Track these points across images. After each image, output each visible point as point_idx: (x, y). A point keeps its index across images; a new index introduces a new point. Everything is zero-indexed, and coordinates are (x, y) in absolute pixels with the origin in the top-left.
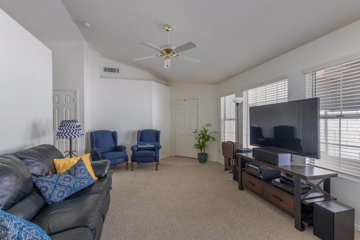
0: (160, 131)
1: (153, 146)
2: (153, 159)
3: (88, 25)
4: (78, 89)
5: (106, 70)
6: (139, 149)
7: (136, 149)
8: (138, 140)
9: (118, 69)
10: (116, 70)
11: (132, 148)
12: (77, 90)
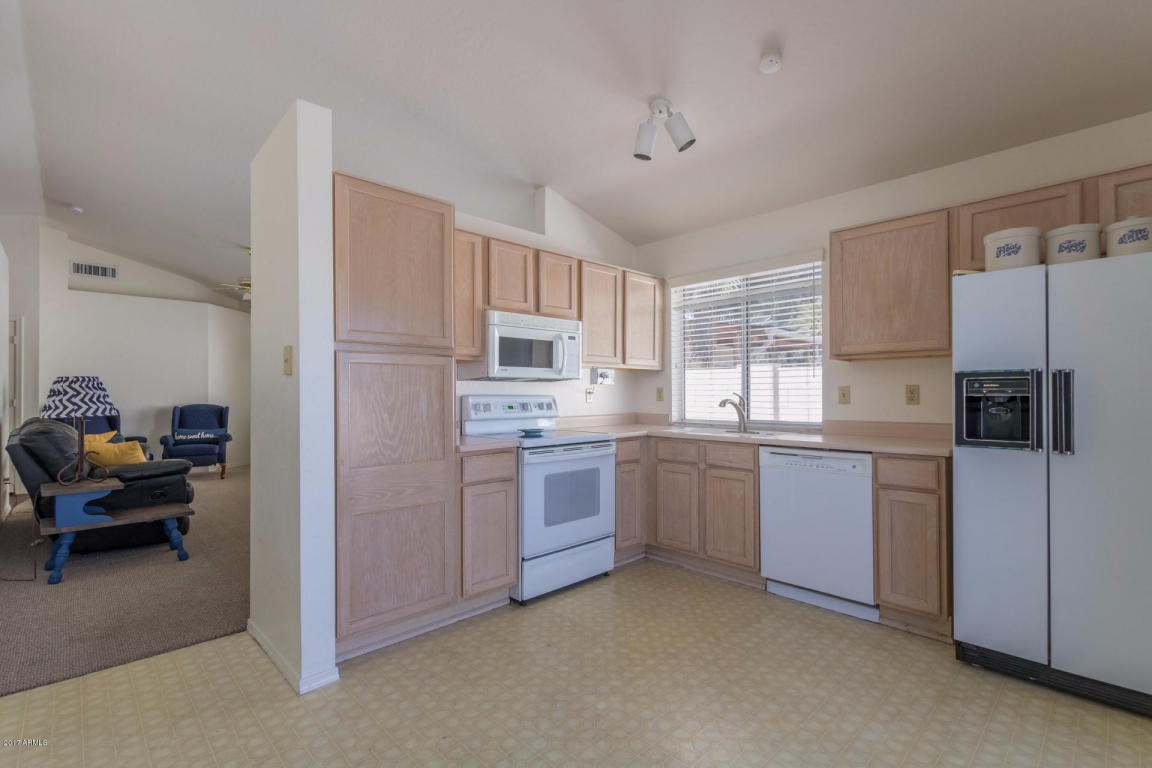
0: (227, 408)
1: (212, 436)
2: (216, 458)
3: (80, 210)
4: (23, 319)
5: (78, 268)
6: (178, 443)
7: (172, 442)
8: (173, 425)
9: (114, 271)
10: (109, 272)
11: (164, 441)
12: (20, 320)
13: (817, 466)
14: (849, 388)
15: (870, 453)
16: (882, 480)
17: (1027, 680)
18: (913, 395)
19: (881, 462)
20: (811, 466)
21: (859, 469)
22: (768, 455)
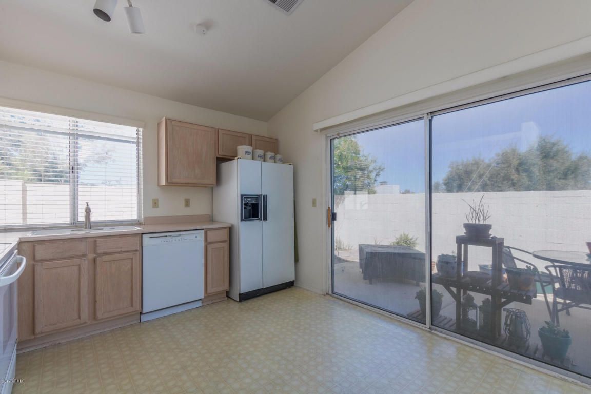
13: (179, 240)
14: (157, 199)
15: (203, 229)
16: (209, 240)
17: (257, 296)
18: (187, 203)
19: (209, 233)
20: (175, 240)
21: (198, 238)
22: (149, 239)
